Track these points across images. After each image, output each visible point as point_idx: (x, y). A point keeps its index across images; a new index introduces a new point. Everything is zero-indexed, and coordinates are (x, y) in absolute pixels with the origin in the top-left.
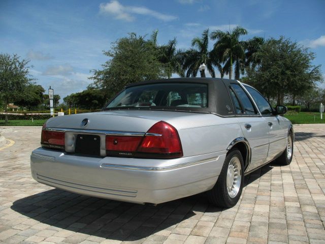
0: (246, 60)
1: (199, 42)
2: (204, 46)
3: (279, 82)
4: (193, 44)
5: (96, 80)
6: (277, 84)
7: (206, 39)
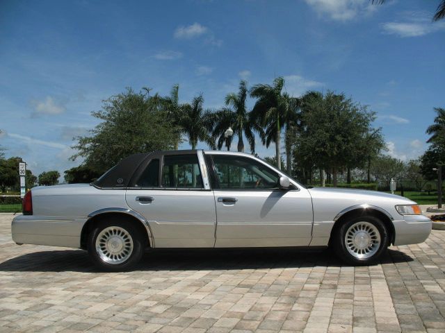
0: (299, 123)
1: (234, 99)
2: (240, 104)
3: (327, 151)
4: (227, 102)
5: (81, 151)
6: (324, 153)
7: (243, 95)
